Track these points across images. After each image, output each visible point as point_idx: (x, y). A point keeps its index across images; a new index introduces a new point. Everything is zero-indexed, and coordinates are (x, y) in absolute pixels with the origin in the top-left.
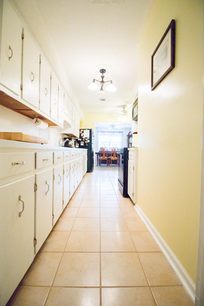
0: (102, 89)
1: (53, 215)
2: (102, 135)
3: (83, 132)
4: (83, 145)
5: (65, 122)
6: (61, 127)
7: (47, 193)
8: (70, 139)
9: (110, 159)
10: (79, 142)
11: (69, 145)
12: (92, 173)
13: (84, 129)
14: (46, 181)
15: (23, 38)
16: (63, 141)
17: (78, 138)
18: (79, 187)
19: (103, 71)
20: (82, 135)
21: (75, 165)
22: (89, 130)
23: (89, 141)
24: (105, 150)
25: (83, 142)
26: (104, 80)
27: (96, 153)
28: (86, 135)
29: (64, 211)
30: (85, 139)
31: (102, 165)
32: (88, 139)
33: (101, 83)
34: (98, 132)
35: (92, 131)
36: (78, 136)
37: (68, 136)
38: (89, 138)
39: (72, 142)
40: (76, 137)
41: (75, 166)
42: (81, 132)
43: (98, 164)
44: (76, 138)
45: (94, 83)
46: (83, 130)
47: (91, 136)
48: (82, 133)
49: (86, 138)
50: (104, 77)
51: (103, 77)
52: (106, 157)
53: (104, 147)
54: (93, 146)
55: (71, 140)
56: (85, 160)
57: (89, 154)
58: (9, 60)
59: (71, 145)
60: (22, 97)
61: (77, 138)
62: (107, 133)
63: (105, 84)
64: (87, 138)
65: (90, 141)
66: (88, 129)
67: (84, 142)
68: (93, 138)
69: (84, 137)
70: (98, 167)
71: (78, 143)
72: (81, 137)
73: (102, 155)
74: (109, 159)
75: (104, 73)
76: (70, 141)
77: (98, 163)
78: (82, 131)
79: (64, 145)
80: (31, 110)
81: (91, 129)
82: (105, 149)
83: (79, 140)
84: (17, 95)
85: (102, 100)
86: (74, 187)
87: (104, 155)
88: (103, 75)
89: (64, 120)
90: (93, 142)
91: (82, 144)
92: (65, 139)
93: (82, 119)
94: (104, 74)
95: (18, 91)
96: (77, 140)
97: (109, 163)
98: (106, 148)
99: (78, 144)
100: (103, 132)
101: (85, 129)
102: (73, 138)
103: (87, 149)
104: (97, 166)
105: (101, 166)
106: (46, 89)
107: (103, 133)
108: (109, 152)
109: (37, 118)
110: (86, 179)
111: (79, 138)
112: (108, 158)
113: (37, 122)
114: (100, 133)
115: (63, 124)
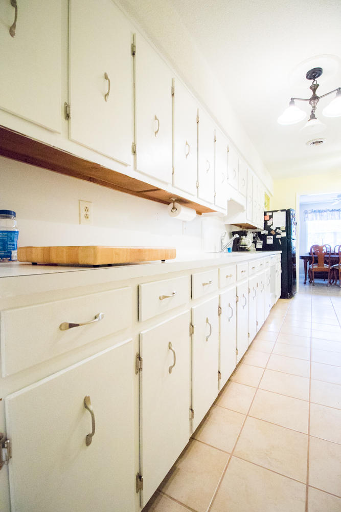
0: (313, 116)
1: (192, 410)
2: (316, 219)
3: (271, 217)
4: (272, 243)
5: (231, 203)
6: (223, 214)
7: (173, 368)
8: (244, 234)
9: (338, 270)
10: (263, 237)
11: (242, 245)
12: (291, 299)
13: (272, 212)
14: (170, 343)
15: (134, 54)
16: (231, 238)
17: (261, 230)
18: (262, 332)
19: (314, 74)
20: (269, 223)
21: (249, 289)
22: (285, 212)
23: (284, 234)
24: (324, 250)
25: (272, 237)
26: (318, 93)
27: (302, 258)
28: (279, 222)
29: (220, 395)
30: (276, 230)
31: (316, 281)
32: (283, 231)
33: (310, 103)
34: (306, 212)
35: (292, 212)
36: (260, 225)
37: (241, 227)
38: (284, 228)
39: (248, 240)
40: (255, 228)
41: (249, 292)
42: (267, 218)
43: (306, 280)
44: (257, 230)
45: (292, 107)
46: (270, 214)
47: (290, 222)
48: (270, 219)
49: (277, 228)
50: (318, 85)
51: (314, 88)
52: (326, 266)
53: (320, 244)
54: (294, 243)
55: (246, 235)
56: (276, 274)
57: (286, 261)
58: (106, 101)
59: (245, 245)
60: (135, 168)
61: (259, 231)
62: (328, 212)
63: (320, 104)
64: (279, 228)
65: (287, 234)
66: (282, 211)
67: (274, 237)
68: (293, 228)
69: (273, 228)
70: (307, 286)
71: (261, 240)
72: (266, 227)
73: (316, 262)
74: (333, 269)
75: (318, 77)
76: (244, 237)
77: (307, 276)
78: (268, 215)
79: (231, 247)
80: (158, 189)
81: (289, 210)
82: (324, 248)
83: (262, 233)
84: (125, 165)
85: (314, 143)
86: (249, 337)
87: (321, 260)
88: (315, 83)
89: (229, 199)
90: (293, 237)
91: (270, 241)
92: (234, 233)
93: (268, 191)
94: (319, 80)
95: (128, 157)
96: (259, 233)
97: (333, 278)
98: (327, 246)
99: (262, 242)
100: (319, 211)
101: (276, 211)
102: (249, 231)
103: (281, 252)
104: (305, 283)
105: (314, 284)
106: (187, 144)
107: (318, 214)
108: (332, 254)
109: (174, 202)
110: (278, 312)
111: (263, 229)
112: (331, 268)
113: (174, 210)
114: (312, 214)
115: (226, 208)
